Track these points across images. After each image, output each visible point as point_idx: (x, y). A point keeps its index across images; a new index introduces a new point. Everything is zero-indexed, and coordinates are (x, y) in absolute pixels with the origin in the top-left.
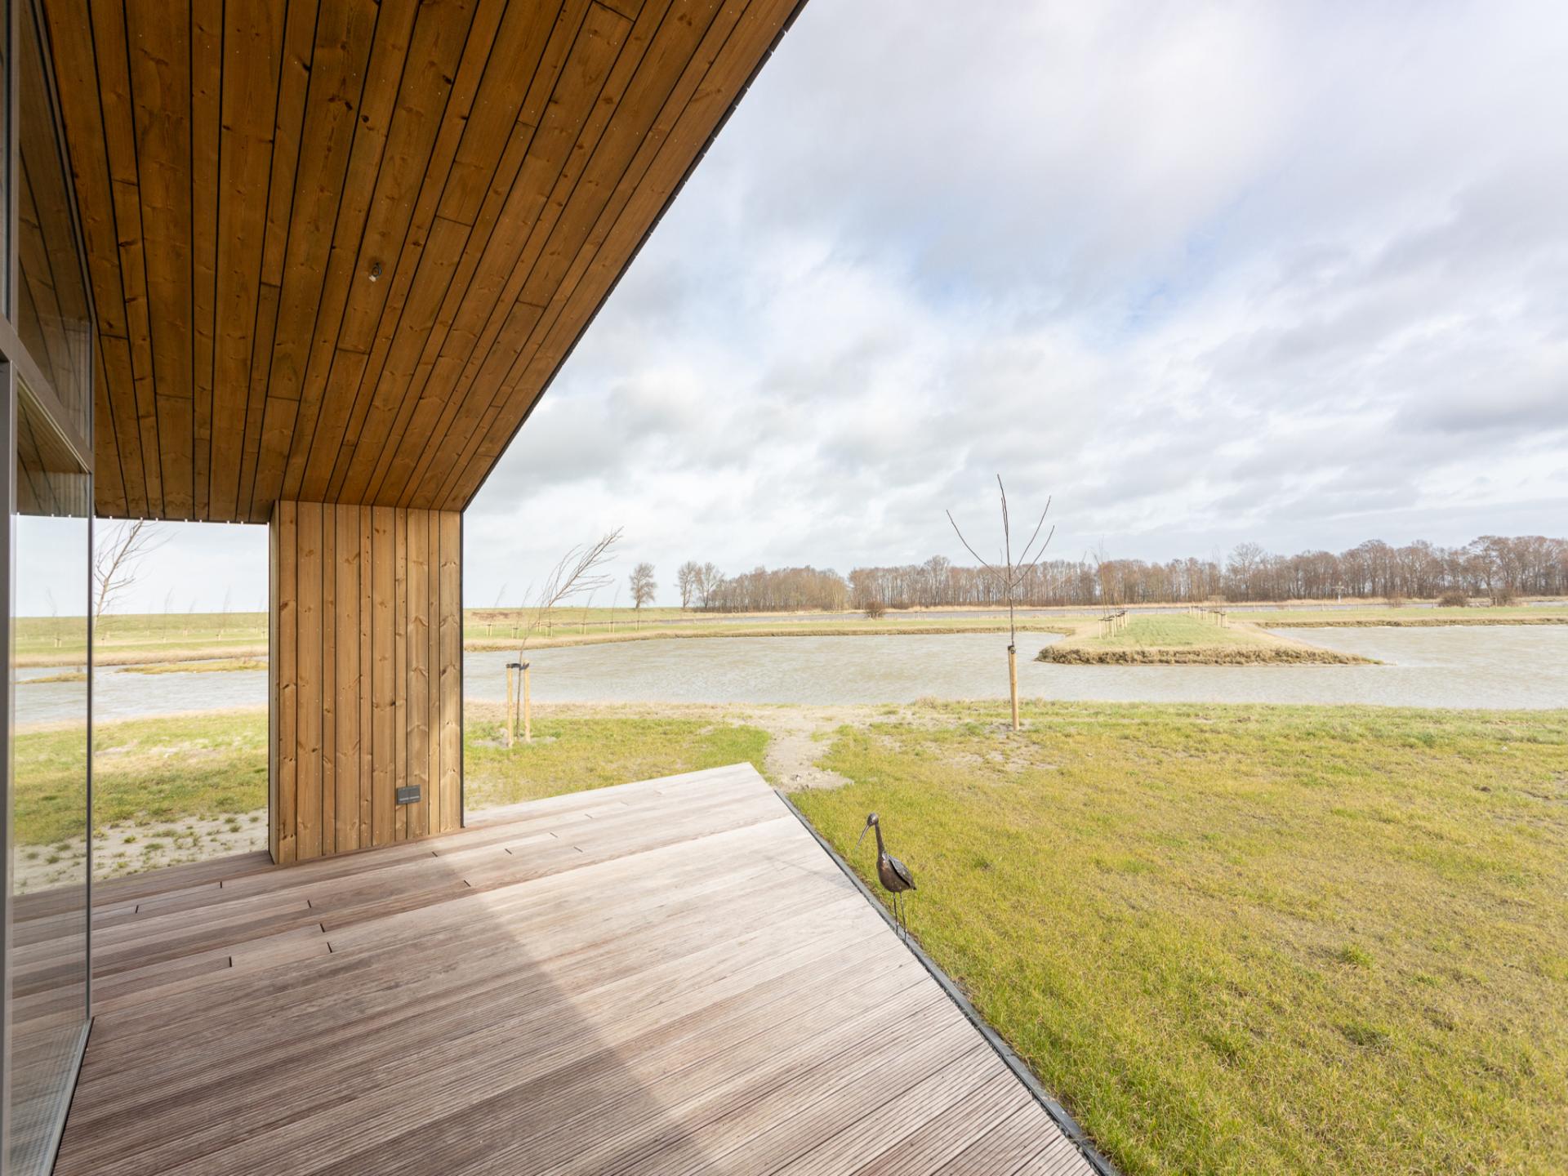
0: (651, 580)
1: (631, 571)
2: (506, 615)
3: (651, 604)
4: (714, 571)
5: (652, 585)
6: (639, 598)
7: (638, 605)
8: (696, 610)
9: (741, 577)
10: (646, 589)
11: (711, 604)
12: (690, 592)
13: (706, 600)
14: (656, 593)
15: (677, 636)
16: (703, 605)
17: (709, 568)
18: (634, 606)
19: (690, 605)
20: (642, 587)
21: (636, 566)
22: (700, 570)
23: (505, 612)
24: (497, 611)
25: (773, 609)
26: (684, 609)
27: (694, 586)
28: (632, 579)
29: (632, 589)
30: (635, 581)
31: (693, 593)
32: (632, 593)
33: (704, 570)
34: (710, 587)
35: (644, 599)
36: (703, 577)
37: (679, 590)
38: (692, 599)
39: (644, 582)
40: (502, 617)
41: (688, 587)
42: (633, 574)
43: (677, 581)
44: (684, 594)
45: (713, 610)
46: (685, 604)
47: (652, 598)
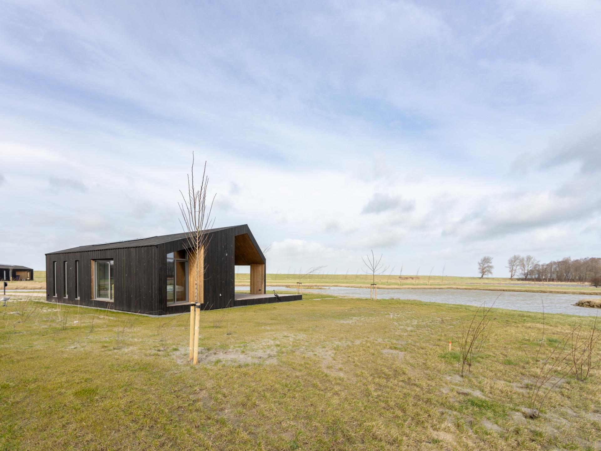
0: (490, 265)
1: (479, 259)
2: (412, 278)
3: (490, 276)
4: (532, 259)
5: (491, 267)
6: (483, 273)
7: (482, 276)
8: (519, 279)
9: (551, 263)
10: (487, 268)
11: (529, 277)
12: (515, 270)
13: (526, 275)
14: (493, 270)
15: (457, 288)
16: (524, 277)
17: (529, 258)
18: (481, 277)
19: (515, 277)
20: (485, 268)
21: (482, 257)
22: (523, 259)
23: (413, 277)
24: (409, 277)
25: (573, 280)
26: (511, 279)
27: (518, 267)
28: (479, 264)
29: (479, 269)
30: (482, 265)
31: (517, 271)
32: (479, 271)
33: (526, 260)
34: (529, 268)
35: (486, 273)
36: (525, 263)
37: (508, 269)
38: (517, 274)
39: (486, 265)
40: (411, 279)
41: (514, 268)
42: (480, 262)
43: (508, 265)
44: (511, 271)
45: (529, 280)
46: (512, 276)
47: (491, 273)
